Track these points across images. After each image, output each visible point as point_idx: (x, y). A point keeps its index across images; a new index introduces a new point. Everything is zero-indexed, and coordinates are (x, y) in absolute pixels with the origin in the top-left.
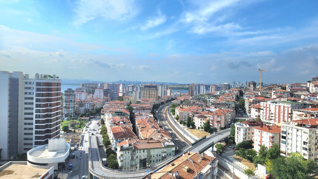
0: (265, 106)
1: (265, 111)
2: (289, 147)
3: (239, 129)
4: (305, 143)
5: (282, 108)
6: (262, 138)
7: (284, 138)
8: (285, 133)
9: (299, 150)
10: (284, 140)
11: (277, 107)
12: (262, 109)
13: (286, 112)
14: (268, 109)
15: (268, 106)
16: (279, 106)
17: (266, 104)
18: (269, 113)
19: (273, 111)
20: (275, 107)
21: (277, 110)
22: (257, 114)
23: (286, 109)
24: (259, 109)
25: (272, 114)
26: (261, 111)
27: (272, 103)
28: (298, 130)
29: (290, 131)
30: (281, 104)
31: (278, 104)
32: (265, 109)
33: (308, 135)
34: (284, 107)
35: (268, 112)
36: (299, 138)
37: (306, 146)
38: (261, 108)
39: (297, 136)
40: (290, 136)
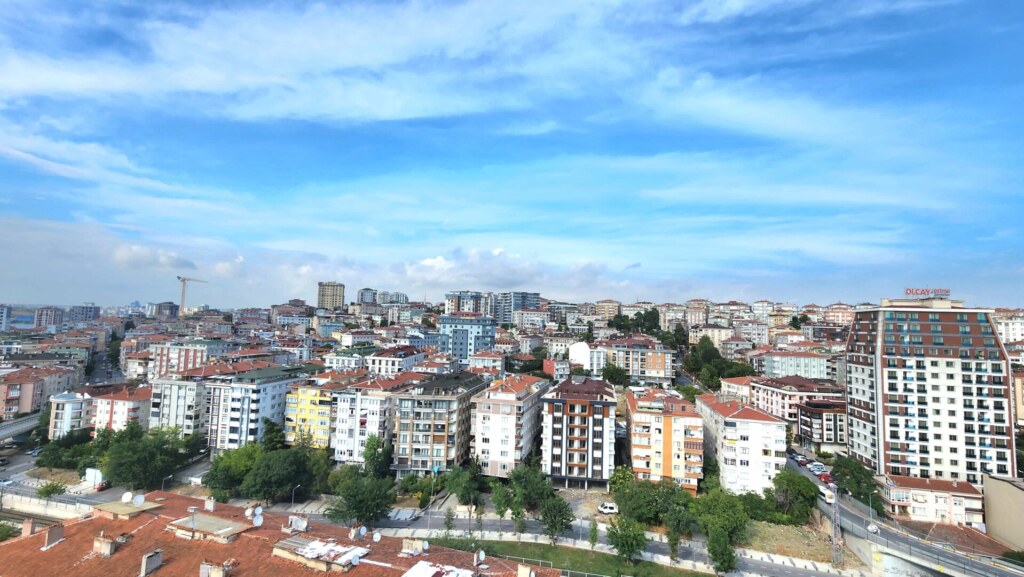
0: (159, 352)
1: (158, 363)
2: (165, 421)
3: (61, 406)
4: (190, 407)
5: (191, 354)
6: (114, 416)
7: (156, 405)
8: (158, 396)
9: (180, 422)
10: (156, 410)
11: (183, 353)
12: (152, 360)
13: (198, 360)
14: (165, 358)
15: (165, 352)
16: (187, 351)
17: (162, 349)
18: (167, 366)
19: (174, 362)
20: (180, 353)
21: (182, 359)
22: (141, 370)
23: (199, 354)
24: (145, 359)
25: (173, 367)
26: (151, 364)
27: (175, 345)
28: (180, 388)
29: (167, 392)
30: (190, 347)
31: (185, 347)
32: (158, 358)
33: (194, 393)
34: (195, 351)
35: (164, 364)
36: (181, 402)
37: (191, 413)
38: (151, 357)
39: (179, 397)
40: (166, 402)
